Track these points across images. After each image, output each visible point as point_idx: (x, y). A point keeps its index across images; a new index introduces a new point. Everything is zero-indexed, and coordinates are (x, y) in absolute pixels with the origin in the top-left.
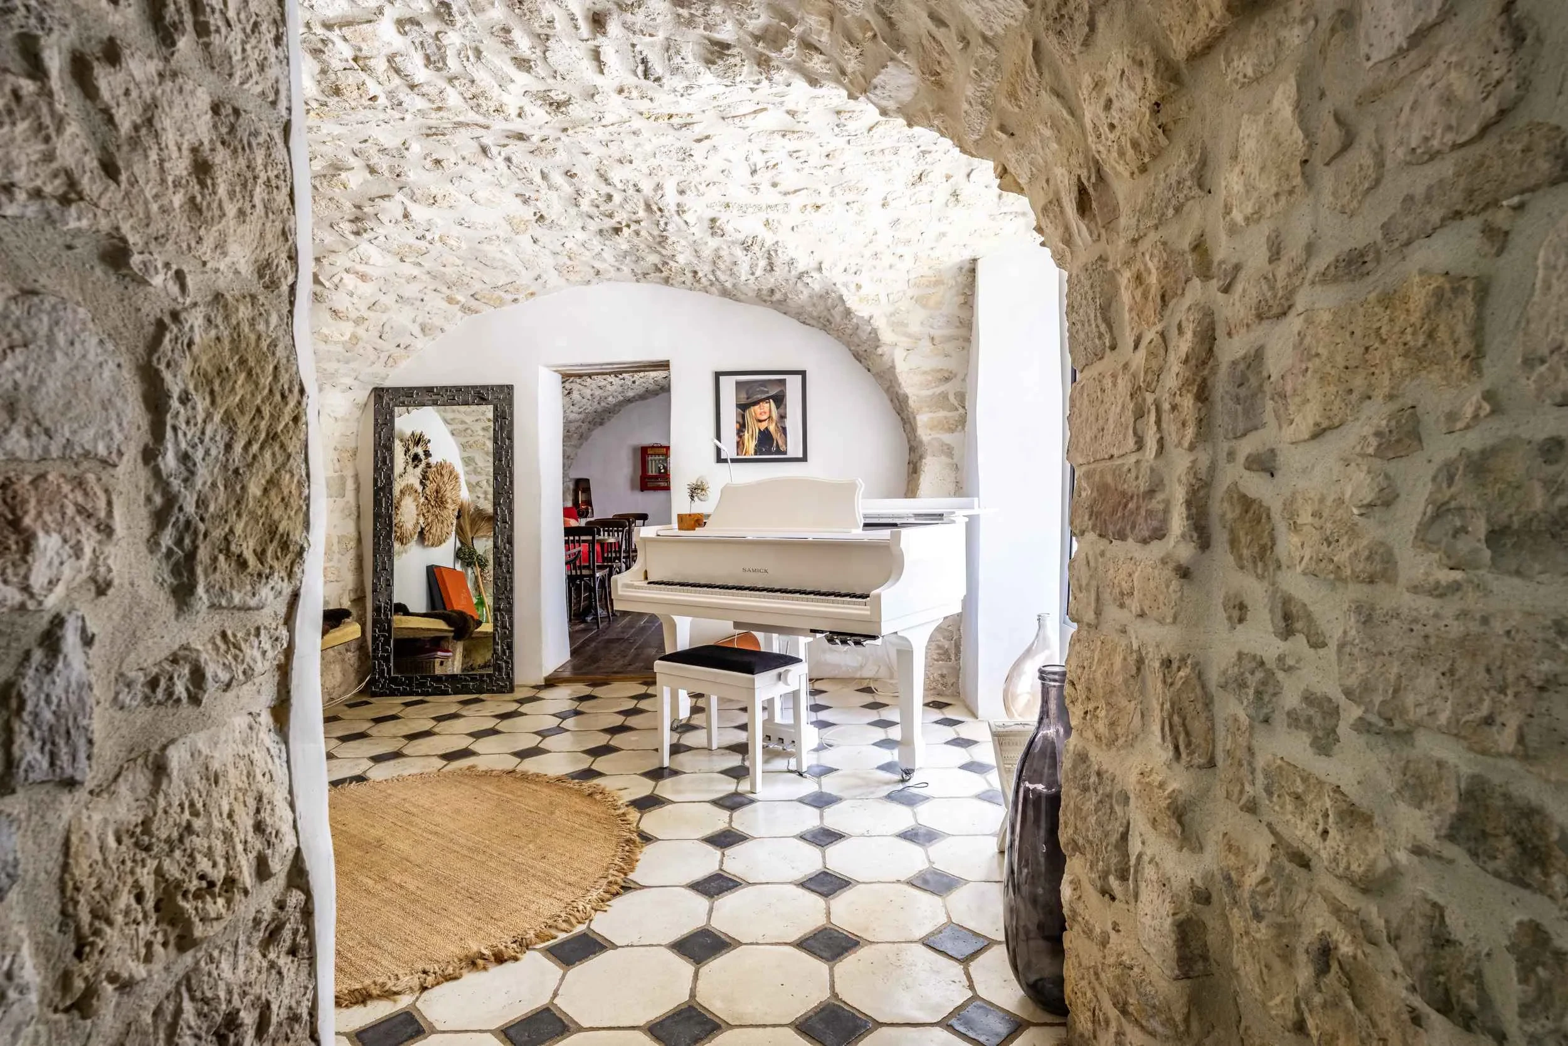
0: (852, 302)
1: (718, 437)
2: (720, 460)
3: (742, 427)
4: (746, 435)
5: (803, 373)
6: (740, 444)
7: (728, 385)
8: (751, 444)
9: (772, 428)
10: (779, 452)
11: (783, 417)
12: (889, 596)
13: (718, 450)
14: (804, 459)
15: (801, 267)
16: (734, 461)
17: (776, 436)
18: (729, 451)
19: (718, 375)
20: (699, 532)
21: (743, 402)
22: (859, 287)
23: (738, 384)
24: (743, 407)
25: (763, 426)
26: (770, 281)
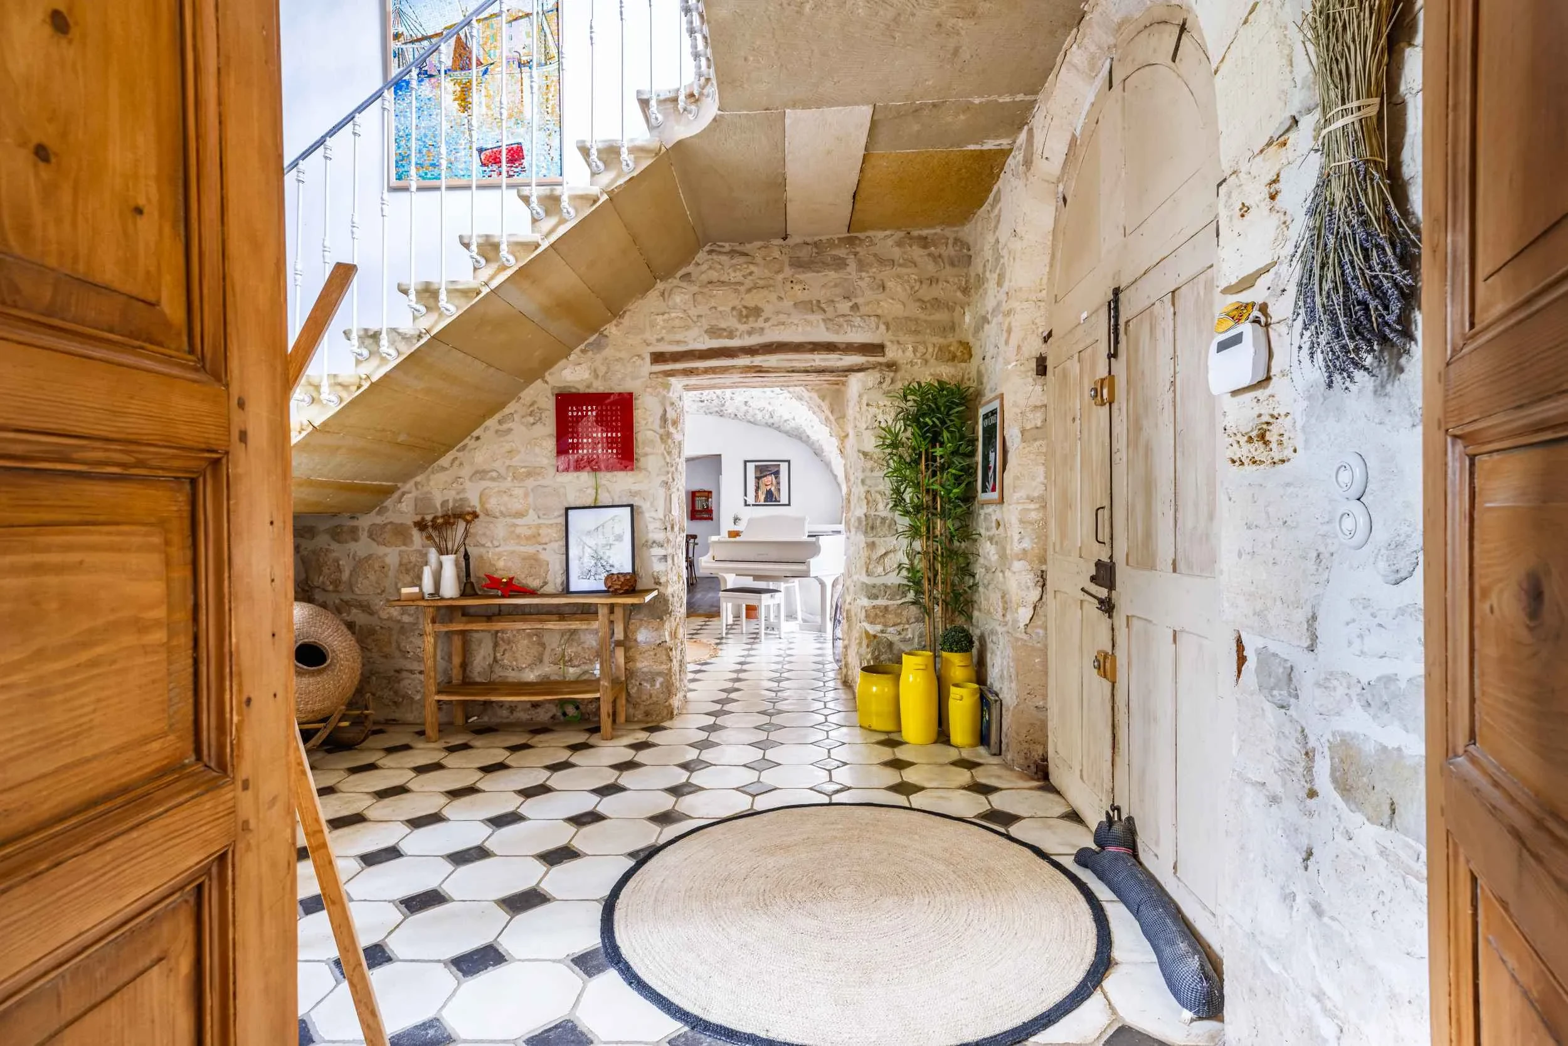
0: (809, 432)
1: (746, 495)
2: (746, 505)
3: (757, 488)
4: (760, 492)
5: (789, 462)
6: (757, 497)
7: (751, 467)
8: (762, 497)
9: (773, 489)
10: (776, 501)
11: (778, 483)
12: (813, 562)
13: (746, 501)
14: (789, 505)
15: (785, 417)
16: (753, 505)
17: (775, 493)
18: (751, 500)
19: (746, 462)
20: (738, 539)
21: (758, 475)
22: (812, 427)
23: (756, 466)
24: (758, 478)
25: (768, 488)
26: (771, 421)
